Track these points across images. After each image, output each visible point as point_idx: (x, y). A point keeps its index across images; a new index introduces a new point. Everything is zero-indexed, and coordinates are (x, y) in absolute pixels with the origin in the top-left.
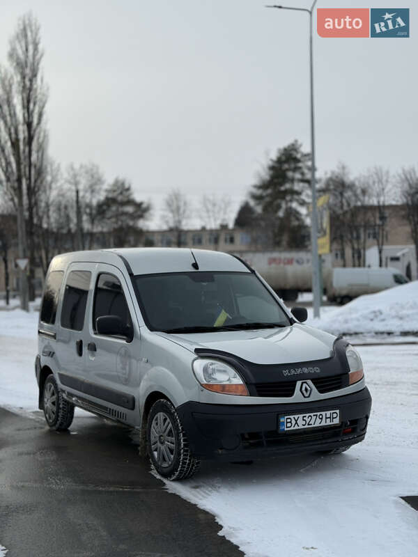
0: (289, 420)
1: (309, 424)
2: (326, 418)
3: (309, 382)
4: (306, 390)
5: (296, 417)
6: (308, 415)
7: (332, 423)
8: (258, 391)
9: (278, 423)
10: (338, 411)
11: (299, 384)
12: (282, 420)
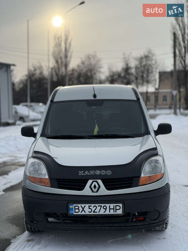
0: (77, 207)
1: (94, 212)
2: (110, 209)
4: (95, 187)
5: (83, 205)
6: (93, 205)
7: (115, 213)
8: (58, 184)
9: (68, 209)
10: (121, 205)
11: (90, 182)
12: (71, 207)
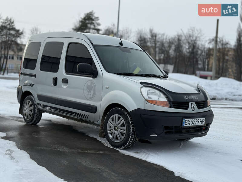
0: (186, 121)
1: (193, 124)
2: (200, 121)
3: (194, 103)
4: (193, 107)
5: (189, 120)
6: (194, 119)
7: (202, 124)
8: (173, 105)
9: (182, 122)
10: (204, 119)
11: (190, 103)
12: (184, 121)
